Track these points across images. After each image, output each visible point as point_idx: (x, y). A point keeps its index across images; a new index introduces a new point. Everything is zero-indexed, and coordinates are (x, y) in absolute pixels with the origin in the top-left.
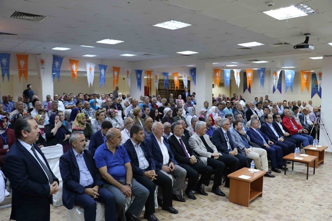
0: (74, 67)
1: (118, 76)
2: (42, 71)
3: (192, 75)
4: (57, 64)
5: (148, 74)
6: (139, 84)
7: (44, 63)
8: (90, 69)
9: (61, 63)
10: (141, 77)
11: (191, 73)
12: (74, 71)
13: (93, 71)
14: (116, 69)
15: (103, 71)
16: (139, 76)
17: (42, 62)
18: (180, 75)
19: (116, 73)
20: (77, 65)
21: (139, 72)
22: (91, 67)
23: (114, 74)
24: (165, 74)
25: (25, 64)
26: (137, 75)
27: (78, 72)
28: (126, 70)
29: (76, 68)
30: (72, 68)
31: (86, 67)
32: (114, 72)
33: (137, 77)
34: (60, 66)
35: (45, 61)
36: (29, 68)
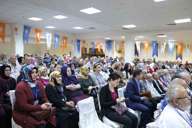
0: (38, 35)
1: (66, 43)
2: (15, 36)
3: (107, 45)
4: (27, 32)
5: (83, 43)
6: (79, 49)
7: (18, 31)
8: (49, 37)
9: (29, 31)
10: (80, 44)
11: (107, 44)
12: (38, 37)
13: (51, 39)
14: (65, 38)
15: (57, 39)
16: (79, 43)
17: (16, 29)
18: (101, 44)
19: (65, 41)
20: (40, 34)
21: (79, 41)
22: (50, 36)
23: (64, 42)
24: (93, 43)
25: (3, 30)
26: (77, 43)
27: (41, 39)
28: (71, 39)
29: (40, 36)
30: (36, 35)
31: (46, 36)
32: (64, 40)
33: (78, 44)
34: (28, 33)
35: (18, 29)
36: (6, 34)
